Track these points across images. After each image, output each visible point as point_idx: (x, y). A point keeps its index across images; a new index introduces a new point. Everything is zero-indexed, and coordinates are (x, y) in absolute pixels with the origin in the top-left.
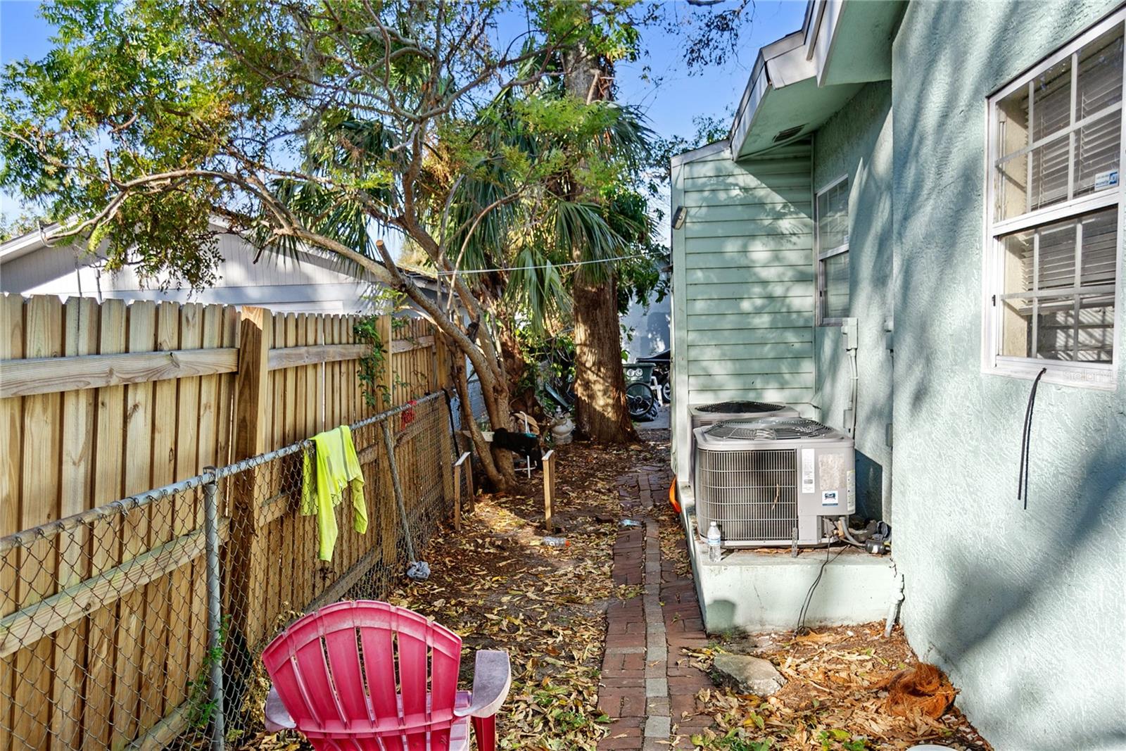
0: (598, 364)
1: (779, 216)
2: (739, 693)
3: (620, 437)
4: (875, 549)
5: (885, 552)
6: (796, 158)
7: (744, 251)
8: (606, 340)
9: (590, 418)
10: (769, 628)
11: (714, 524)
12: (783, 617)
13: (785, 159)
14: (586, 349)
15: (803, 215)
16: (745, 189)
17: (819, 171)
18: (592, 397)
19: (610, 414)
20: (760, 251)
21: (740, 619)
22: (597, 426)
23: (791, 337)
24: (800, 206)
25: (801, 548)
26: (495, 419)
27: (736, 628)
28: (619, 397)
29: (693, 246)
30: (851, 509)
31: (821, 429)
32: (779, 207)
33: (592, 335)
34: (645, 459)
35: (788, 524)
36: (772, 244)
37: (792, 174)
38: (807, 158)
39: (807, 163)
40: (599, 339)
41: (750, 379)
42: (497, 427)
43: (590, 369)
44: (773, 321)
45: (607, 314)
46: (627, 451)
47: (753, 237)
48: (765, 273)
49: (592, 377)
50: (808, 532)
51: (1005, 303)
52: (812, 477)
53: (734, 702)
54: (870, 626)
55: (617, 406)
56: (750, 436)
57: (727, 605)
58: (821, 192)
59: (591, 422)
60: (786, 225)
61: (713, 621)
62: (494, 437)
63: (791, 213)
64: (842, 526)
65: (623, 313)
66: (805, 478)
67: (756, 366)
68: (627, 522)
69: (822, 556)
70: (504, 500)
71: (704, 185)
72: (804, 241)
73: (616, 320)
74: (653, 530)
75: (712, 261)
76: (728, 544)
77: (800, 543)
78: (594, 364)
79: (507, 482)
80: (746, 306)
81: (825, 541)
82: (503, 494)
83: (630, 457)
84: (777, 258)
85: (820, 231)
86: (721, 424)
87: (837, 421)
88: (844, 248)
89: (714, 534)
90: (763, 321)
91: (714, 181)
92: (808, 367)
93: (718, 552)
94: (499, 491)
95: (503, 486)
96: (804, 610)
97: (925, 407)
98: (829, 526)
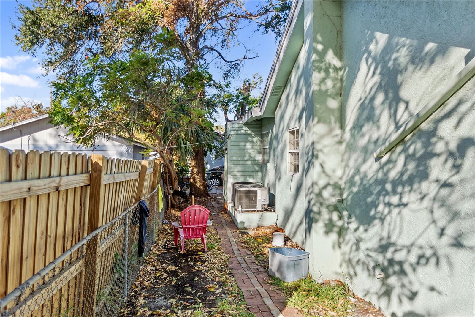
0: (198, 173)
1: (253, 137)
2: (246, 234)
3: (204, 194)
4: (273, 210)
5: (275, 211)
6: (257, 124)
7: (245, 145)
8: (200, 165)
9: (195, 188)
10: (251, 227)
11: (240, 206)
12: (255, 225)
13: (255, 124)
14: (194, 168)
15: (259, 137)
16: (245, 131)
17: (262, 128)
18: (196, 183)
19: (201, 188)
20: (249, 146)
21: (245, 225)
22: (197, 191)
23: (255, 167)
24: (258, 135)
25: (258, 211)
26: (174, 187)
27: (245, 227)
28: (204, 183)
29: (233, 144)
30: (268, 202)
31: (262, 186)
32: (253, 135)
33: (196, 163)
34: (213, 201)
35: (255, 206)
36: (251, 144)
37: (256, 128)
38: (260, 124)
39: (259, 126)
40: (199, 165)
41: (246, 176)
42: (175, 189)
43: (195, 174)
44: (252, 163)
45: (201, 157)
46: (207, 198)
47: (246, 142)
48: (250, 151)
49: (196, 176)
50: (259, 208)
51: (291, 163)
52: (260, 196)
53: (246, 235)
54: (271, 226)
55: (203, 185)
56: (247, 187)
57: (243, 223)
58: (263, 133)
59: (195, 190)
60: (255, 140)
61: (240, 226)
62: (174, 192)
63: (256, 137)
64: (266, 206)
65: (205, 157)
66: (259, 196)
67: (247, 173)
68: (214, 213)
69: (262, 212)
70: (177, 210)
71: (235, 129)
72: (259, 144)
73: (203, 159)
74: (221, 215)
75: (237, 148)
76: (243, 210)
77: (258, 210)
78: (197, 172)
79: (177, 205)
80: (245, 159)
81: (263, 209)
82: (176, 208)
83: (208, 200)
84: (252, 148)
85: (262, 141)
86: (241, 186)
87: (266, 186)
88: (268, 147)
89: (240, 208)
90: (249, 162)
91: (238, 128)
92: (260, 174)
93: (241, 212)
94: (175, 207)
95: (176, 206)
96: (258, 223)
97: (280, 181)
98: (264, 206)
